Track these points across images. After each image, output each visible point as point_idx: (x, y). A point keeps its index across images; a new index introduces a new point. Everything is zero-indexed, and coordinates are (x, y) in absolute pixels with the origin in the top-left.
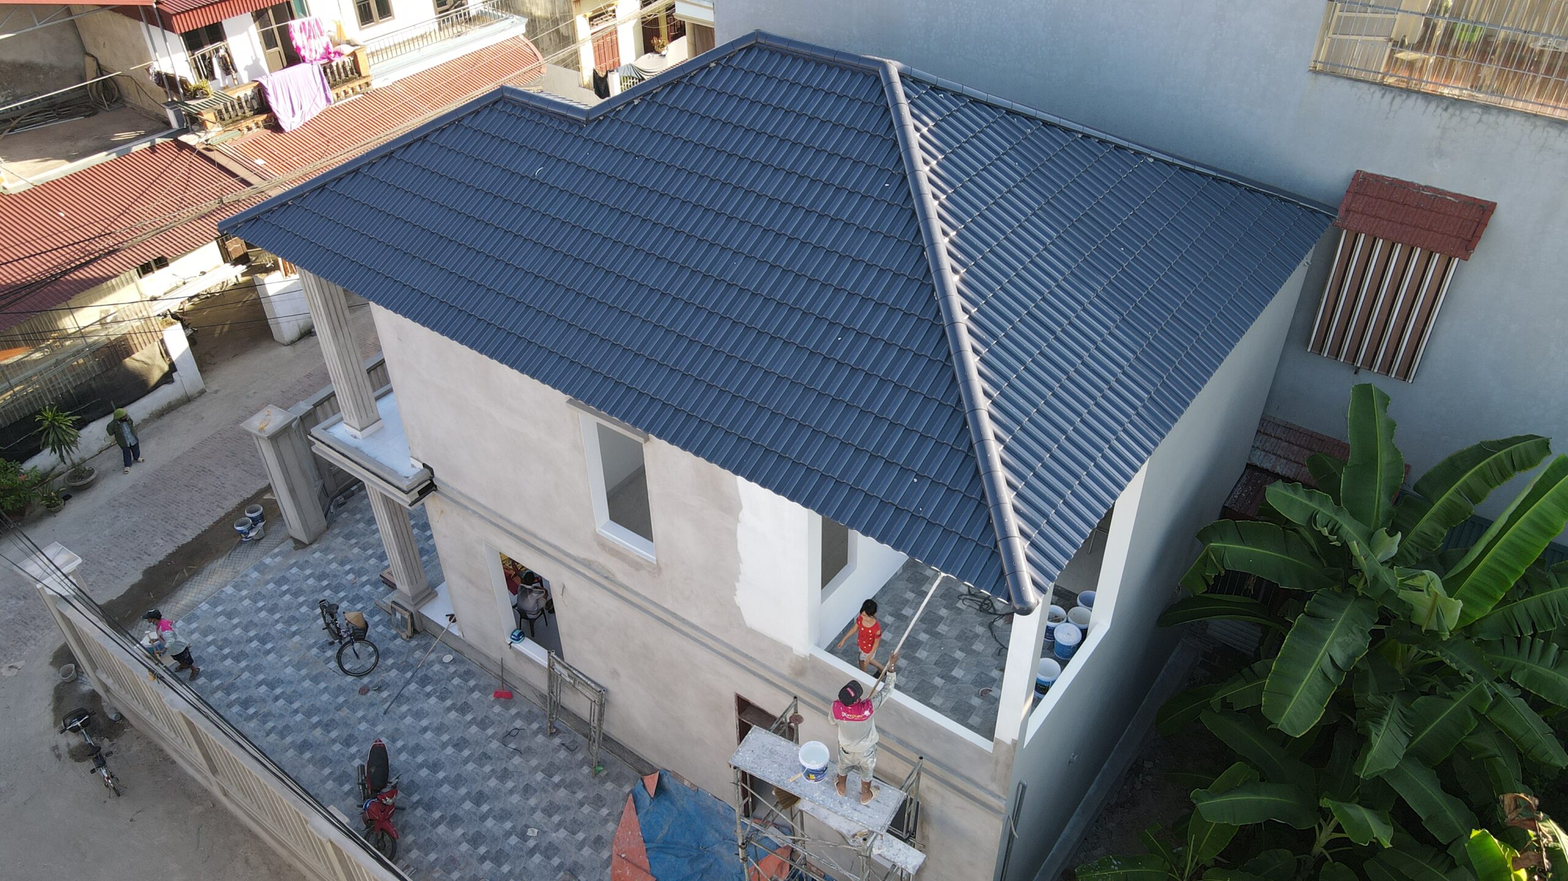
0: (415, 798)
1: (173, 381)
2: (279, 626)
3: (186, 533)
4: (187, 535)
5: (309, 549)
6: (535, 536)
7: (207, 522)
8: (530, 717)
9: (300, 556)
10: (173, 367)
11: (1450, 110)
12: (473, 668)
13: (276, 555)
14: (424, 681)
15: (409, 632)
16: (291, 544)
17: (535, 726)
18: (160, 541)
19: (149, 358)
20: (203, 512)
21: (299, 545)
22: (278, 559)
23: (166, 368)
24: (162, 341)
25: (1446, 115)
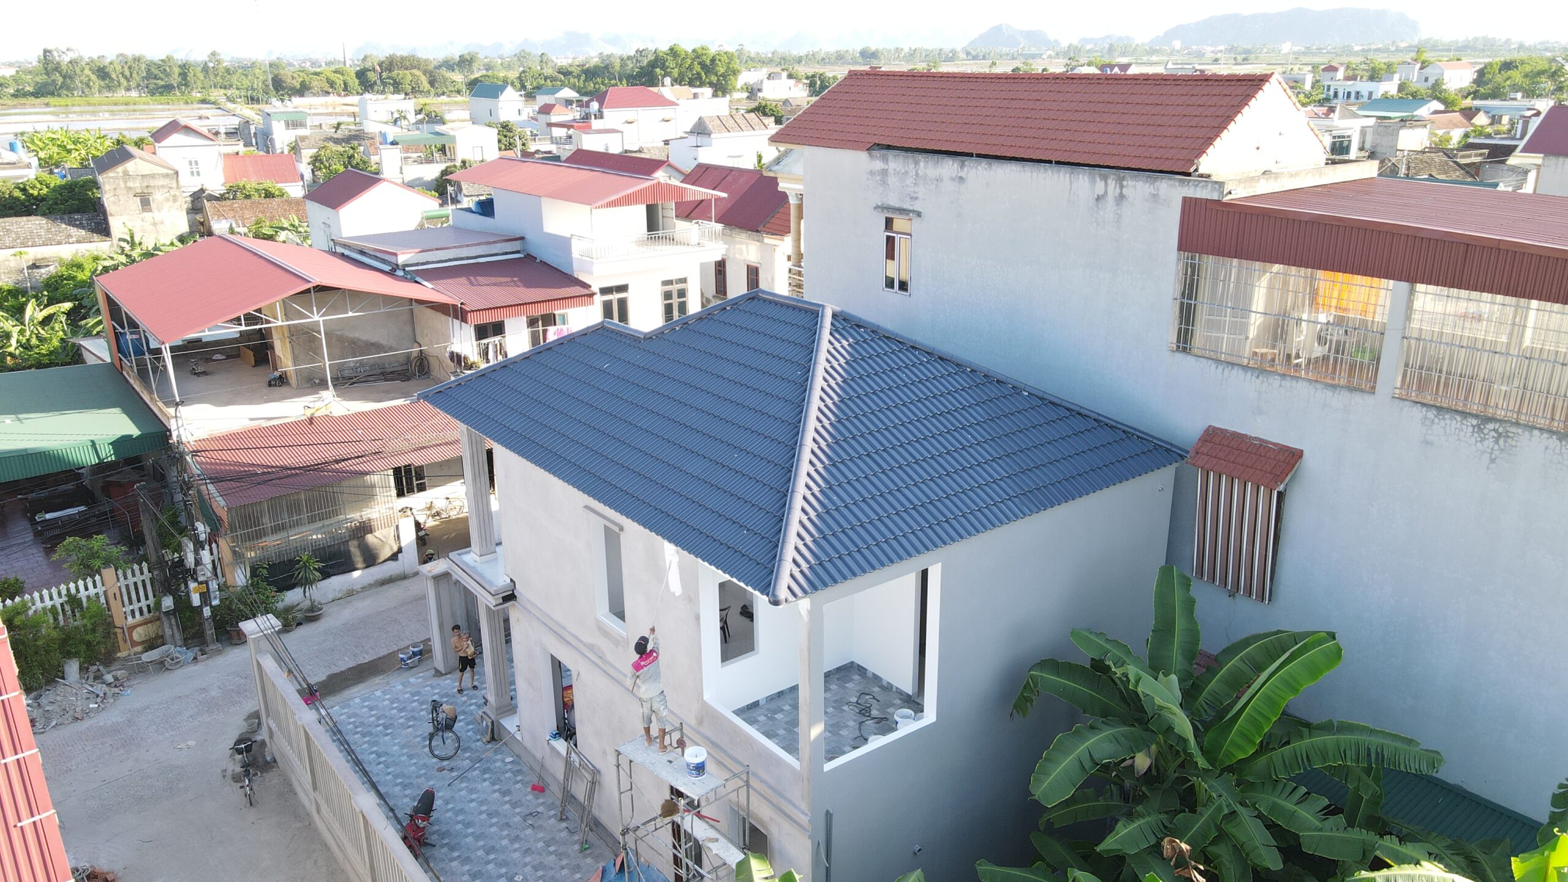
0: (445, 841)
1: (397, 560)
2: (401, 721)
3: (366, 656)
4: (368, 658)
5: (444, 677)
6: (564, 629)
7: (383, 652)
8: (551, 806)
9: (436, 681)
10: (400, 550)
11: (1261, 378)
12: (525, 769)
13: (419, 678)
14: (485, 771)
15: (488, 738)
16: (433, 672)
17: (553, 812)
18: (346, 659)
19: (385, 537)
20: (383, 645)
21: (438, 674)
22: (420, 680)
23: (395, 549)
24: (397, 527)
25: (1259, 381)
